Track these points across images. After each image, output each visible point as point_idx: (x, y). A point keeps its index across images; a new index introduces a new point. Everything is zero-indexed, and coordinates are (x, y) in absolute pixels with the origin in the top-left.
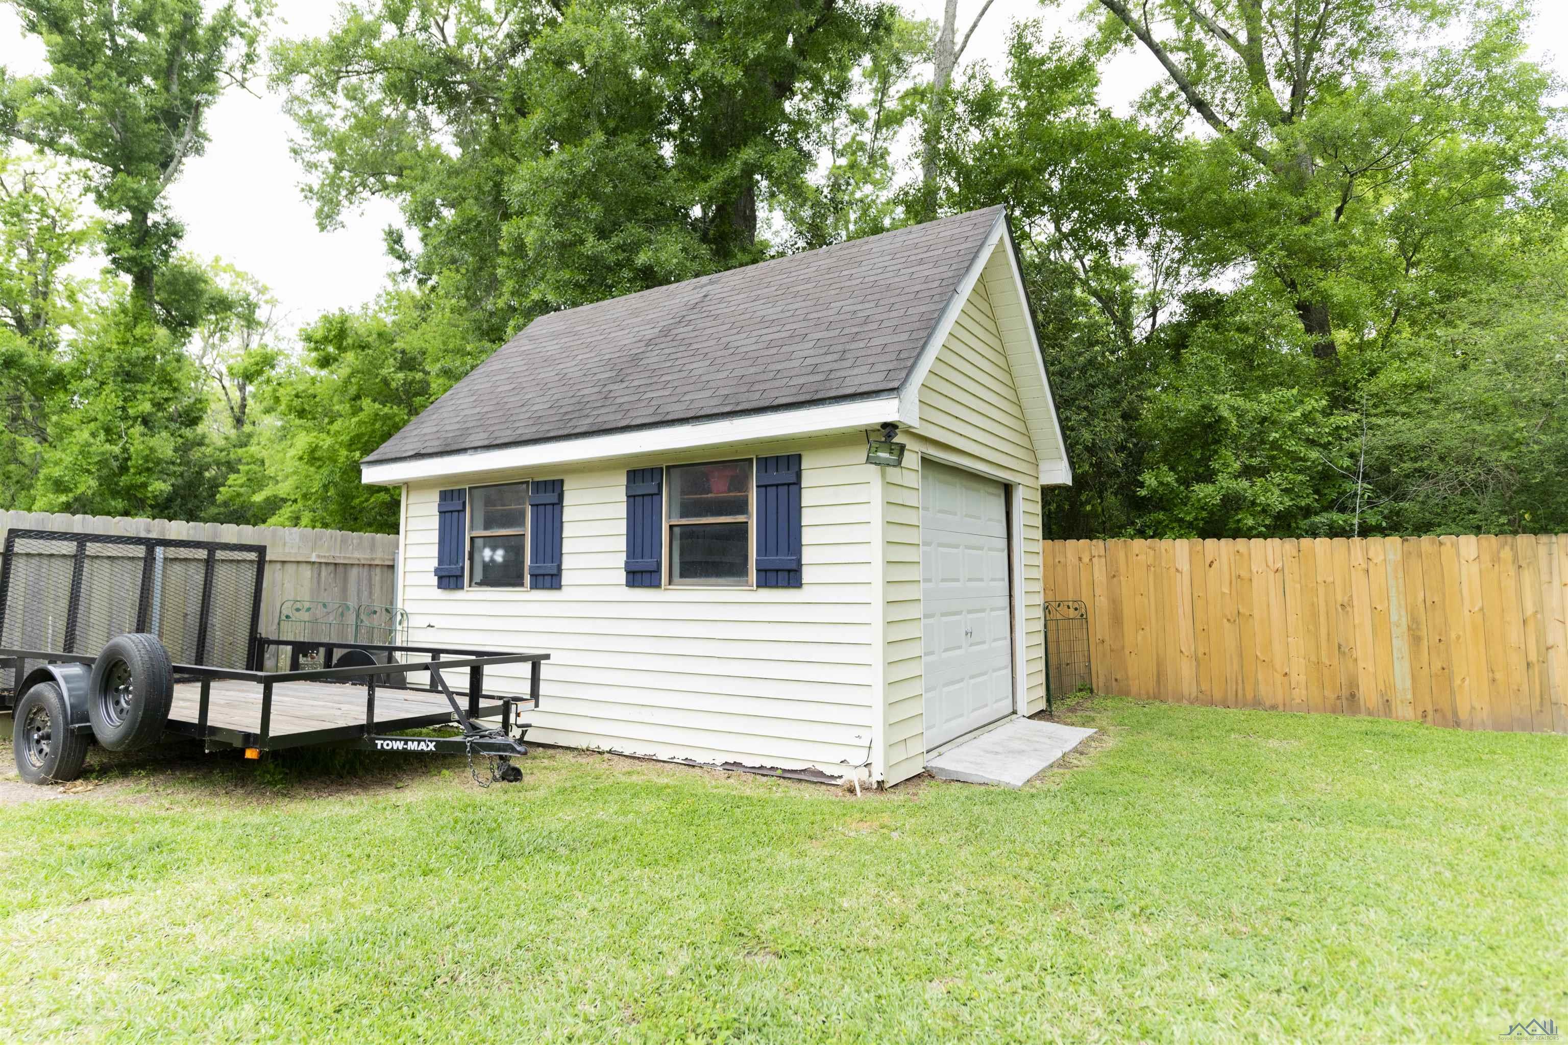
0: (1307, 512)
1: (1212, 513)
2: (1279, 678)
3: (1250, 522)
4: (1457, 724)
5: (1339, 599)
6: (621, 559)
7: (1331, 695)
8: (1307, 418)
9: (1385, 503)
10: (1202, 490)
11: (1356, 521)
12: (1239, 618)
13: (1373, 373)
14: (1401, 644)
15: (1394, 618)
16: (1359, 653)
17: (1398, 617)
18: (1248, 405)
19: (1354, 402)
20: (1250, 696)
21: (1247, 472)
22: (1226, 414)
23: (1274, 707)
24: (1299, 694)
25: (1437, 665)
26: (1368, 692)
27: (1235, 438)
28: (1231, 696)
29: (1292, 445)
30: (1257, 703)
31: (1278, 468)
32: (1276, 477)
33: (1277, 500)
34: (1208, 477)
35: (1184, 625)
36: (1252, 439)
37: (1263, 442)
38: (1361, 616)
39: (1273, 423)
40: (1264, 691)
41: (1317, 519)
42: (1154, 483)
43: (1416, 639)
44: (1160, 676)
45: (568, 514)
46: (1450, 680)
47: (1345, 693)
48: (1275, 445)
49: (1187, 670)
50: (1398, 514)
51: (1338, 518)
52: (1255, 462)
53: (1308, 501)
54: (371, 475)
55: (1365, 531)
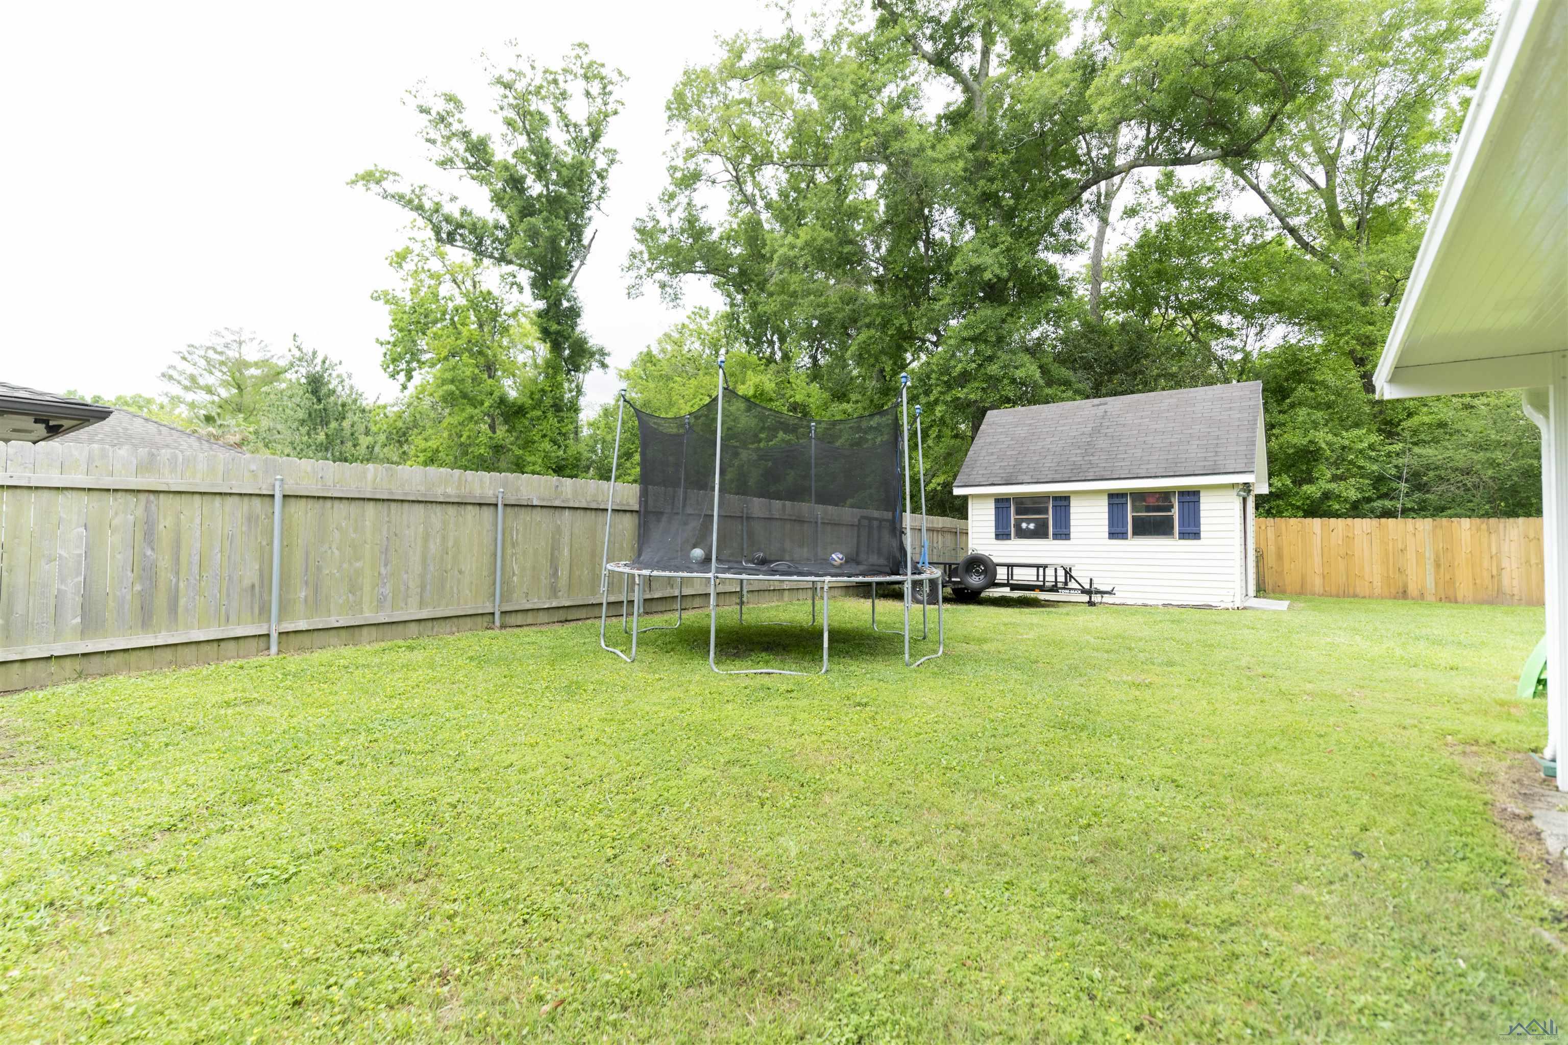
0: (1369, 500)
1: (1312, 502)
2: (1367, 584)
3: (1337, 507)
4: (1456, 602)
5: (1400, 546)
6: (1106, 529)
7: (1393, 591)
8: (1371, 447)
9: (1417, 495)
10: (1308, 489)
11: (1399, 506)
12: (1347, 556)
13: (1410, 415)
14: (1430, 568)
15: (1427, 555)
16: (1409, 572)
17: (1429, 554)
18: (1335, 439)
19: (1398, 434)
20: (1351, 592)
21: (1335, 478)
22: (1323, 446)
23: (1364, 597)
24: (1377, 591)
25: (1447, 577)
26: (1412, 589)
27: (1327, 459)
28: (1341, 593)
29: (1361, 462)
30: (1355, 596)
31: (1354, 476)
32: (1352, 481)
33: (1353, 495)
34: (1311, 481)
35: (1317, 560)
36: (1337, 459)
37: (1344, 460)
38: (1411, 555)
39: (1350, 449)
40: (1358, 590)
41: (1375, 504)
42: (1280, 484)
43: (1438, 565)
44: (1302, 585)
45: (1072, 510)
46: (1454, 583)
47: (1401, 590)
48: (1351, 462)
49: (1318, 581)
50: (1424, 501)
51: (1388, 503)
52: (1339, 472)
53: (1370, 494)
54: (957, 492)
55: (1405, 512)
